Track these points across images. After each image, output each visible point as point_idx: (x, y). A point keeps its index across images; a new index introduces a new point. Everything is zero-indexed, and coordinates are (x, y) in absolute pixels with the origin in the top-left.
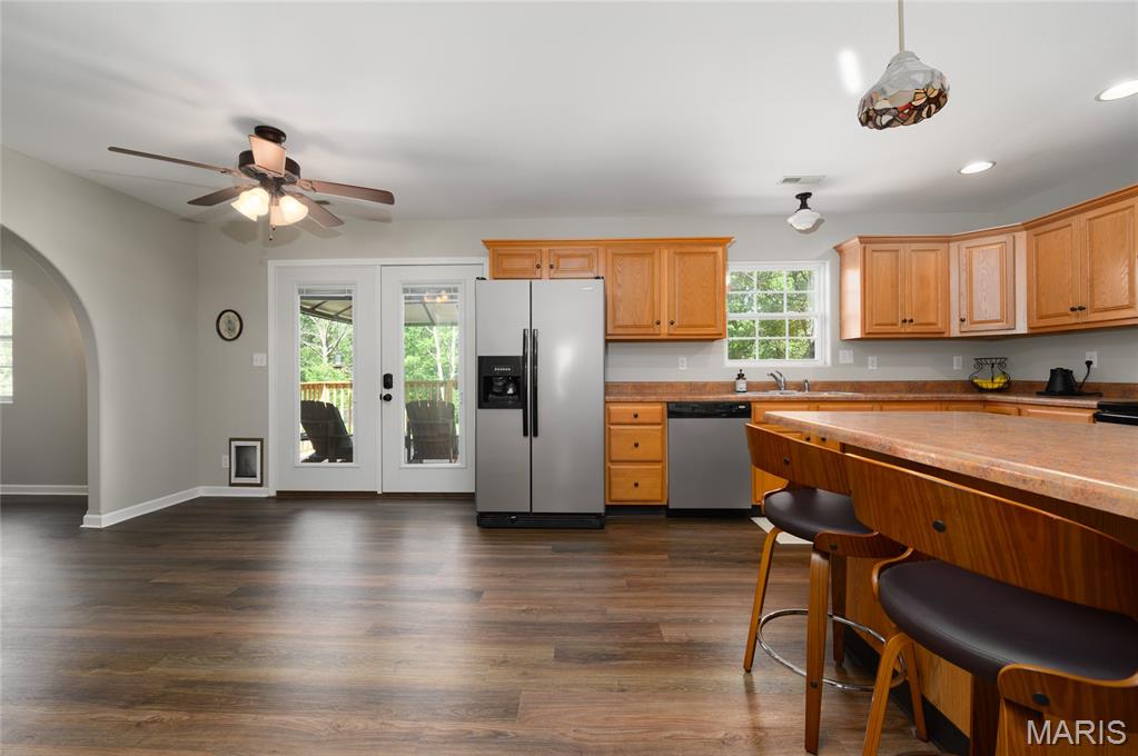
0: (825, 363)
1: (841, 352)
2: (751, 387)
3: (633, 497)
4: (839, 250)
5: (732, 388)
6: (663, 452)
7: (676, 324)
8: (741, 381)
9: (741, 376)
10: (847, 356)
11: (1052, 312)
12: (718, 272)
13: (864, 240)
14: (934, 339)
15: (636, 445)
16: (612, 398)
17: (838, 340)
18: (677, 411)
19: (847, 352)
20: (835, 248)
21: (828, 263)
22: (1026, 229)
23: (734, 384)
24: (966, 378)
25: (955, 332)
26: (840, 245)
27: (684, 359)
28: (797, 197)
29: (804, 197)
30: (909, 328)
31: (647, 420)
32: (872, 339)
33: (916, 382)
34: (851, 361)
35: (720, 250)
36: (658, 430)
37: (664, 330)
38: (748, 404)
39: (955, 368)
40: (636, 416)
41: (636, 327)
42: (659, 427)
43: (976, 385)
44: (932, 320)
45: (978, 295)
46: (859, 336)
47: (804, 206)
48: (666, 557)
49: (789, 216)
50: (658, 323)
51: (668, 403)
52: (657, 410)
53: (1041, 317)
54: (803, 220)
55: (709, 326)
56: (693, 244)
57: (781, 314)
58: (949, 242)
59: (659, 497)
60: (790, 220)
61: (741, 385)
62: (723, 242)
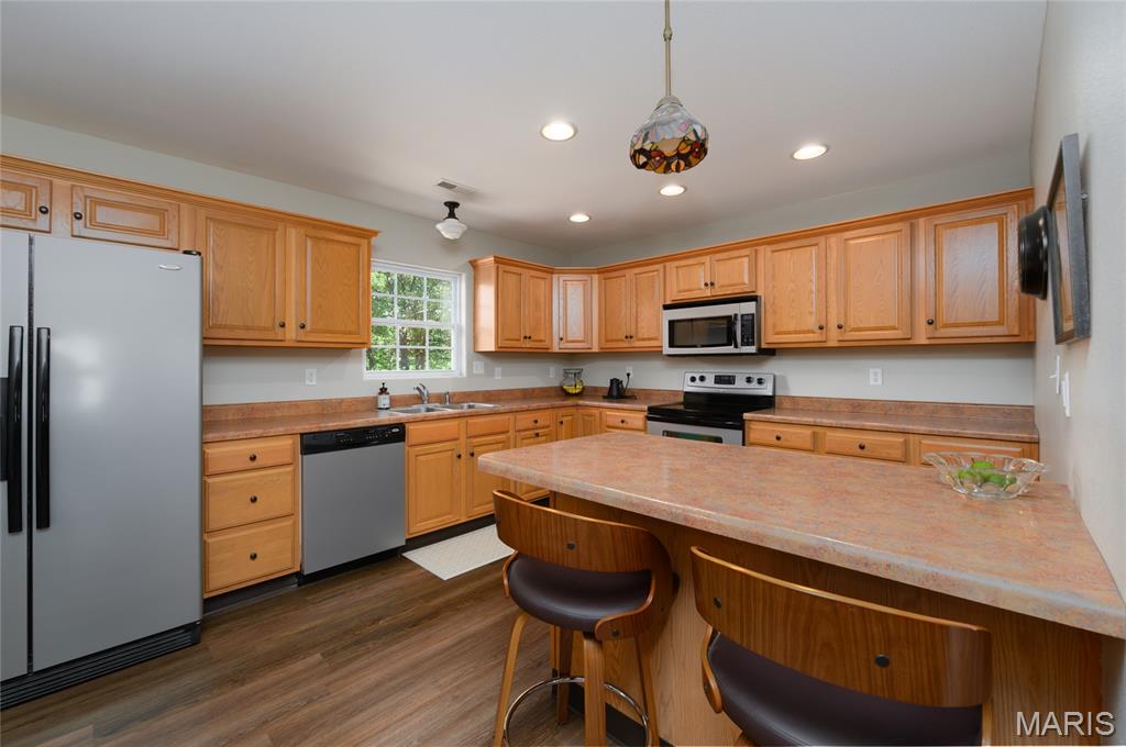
0: (461, 374)
1: (474, 363)
2: (394, 402)
3: (250, 576)
4: (474, 264)
5: (372, 405)
6: (295, 503)
7: (308, 327)
8: (383, 396)
9: (383, 391)
10: (479, 367)
11: (614, 338)
12: (360, 269)
13: (498, 260)
14: (542, 355)
15: (254, 500)
16: (210, 436)
17: (472, 352)
18: (314, 444)
19: (478, 363)
20: (471, 262)
21: (464, 276)
22: (599, 273)
23: (375, 400)
24: (557, 385)
25: (556, 350)
26: (475, 261)
27: (314, 371)
28: (446, 204)
29: (452, 206)
30: (528, 344)
31: (270, 463)
32: (501, 355)
33: (527, 389)
34: (483, 372)
35: (364, 242)
36: (288, 473)
37: (291, 335)
38: (401, 426)
39: (551, 376)
40: (253, 458)
41: (247, 328)
42: (289, 469)
43: (564, 391)
44: (543, 338)
45: (570, 321)
46: (492, 349)
47: (452, 215)
48: (318, 657)
49: (439, 222)
50: (283, 326)
51: (302, 435)
52: (287, 445)
53: (607, 341)
54: (449, 230)
55: (350, 333)
56: (331, 230)
57: (422, 322)
58: (552, 273)
59: (289, 565)
60: (439, 226)
61: (384, 401)
62: (368, 234)
